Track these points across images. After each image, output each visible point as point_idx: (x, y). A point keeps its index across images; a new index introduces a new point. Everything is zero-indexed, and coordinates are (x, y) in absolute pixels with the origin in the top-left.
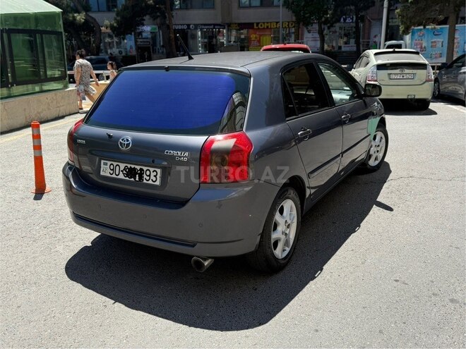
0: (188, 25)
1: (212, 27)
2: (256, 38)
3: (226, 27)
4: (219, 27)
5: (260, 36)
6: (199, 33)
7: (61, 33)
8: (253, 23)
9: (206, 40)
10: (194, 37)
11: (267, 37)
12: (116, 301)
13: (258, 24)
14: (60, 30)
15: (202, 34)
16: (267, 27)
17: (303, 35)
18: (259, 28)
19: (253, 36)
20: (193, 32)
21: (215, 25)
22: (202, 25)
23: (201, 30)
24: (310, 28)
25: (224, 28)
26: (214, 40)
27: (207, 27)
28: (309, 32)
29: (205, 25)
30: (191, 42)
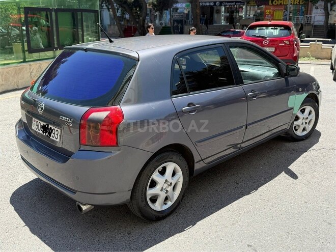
0: (215, 3)
1: (234, 4)
2: (270, 12)
3: (246, 4)
4: (239, 4)
5: (274, 11)
6: (223, 9)
7: (98, 11)
8: (268, 1)
9: (228, 14)
10: (219, 12)
11: (280, 12)
12: (27, 225)
13: (272, 1)
14: (96, 9)
15: (225, 9)
16: (281, 4)
17: (311, 11)
18: (273, 5)
19: (268, 12)
20: (218, 8)
21: (236, 2)
22: (226, 2)
23: (225, 6)
24: (317, 5)
25: (244, 5)
26: (235, 14)
27: (229, 4)
28: (317, 8)
29: (228, 2)
30: (216, 16)
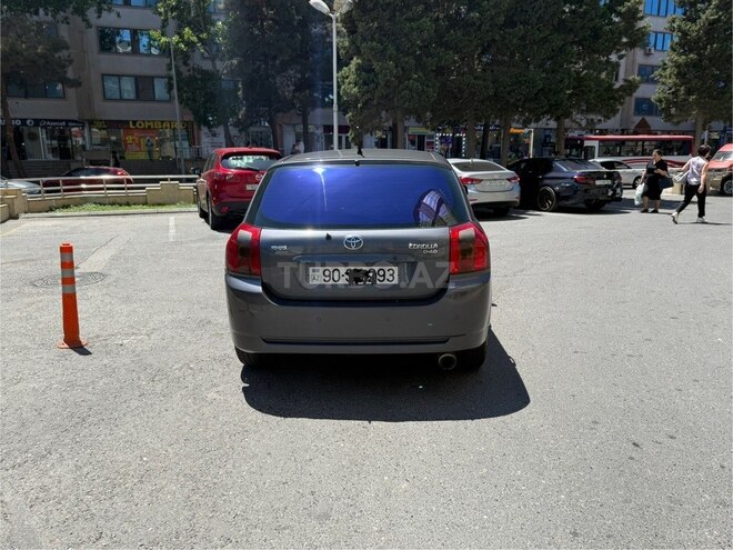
1: (64, 124)
2: (133, 141)
3: (86, 125)
4: (75, 124)
5: (140, 137)
8: (127, 122)
9: (55, 142)
10: (34, 137)
13: (134, 123)
15: (47, 133)
16: (149, 127)
17: (199, 139)
18: (136, 128)
19: (129, 139)
20: (33, 130)
21: (68, 121)
22: (46, 120)
23: (45, 127)
25: (83, 126)
26: (69, 142)
27: (54, 124)
29: (51, 121)
30: (29, 143)
